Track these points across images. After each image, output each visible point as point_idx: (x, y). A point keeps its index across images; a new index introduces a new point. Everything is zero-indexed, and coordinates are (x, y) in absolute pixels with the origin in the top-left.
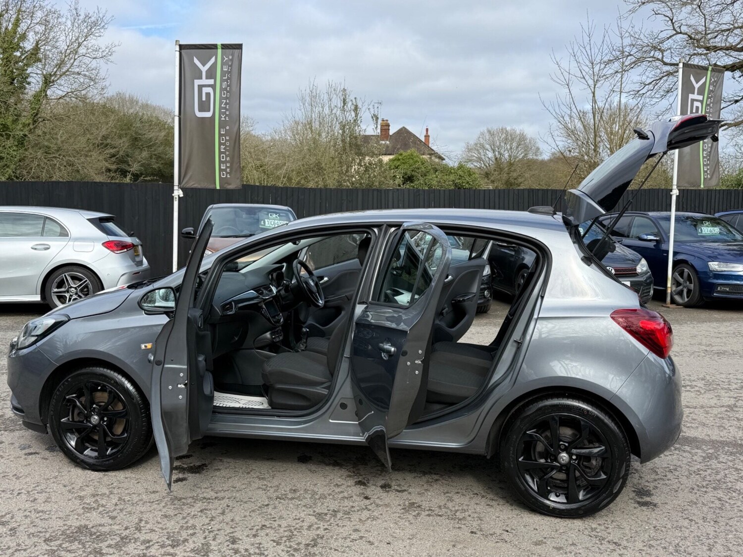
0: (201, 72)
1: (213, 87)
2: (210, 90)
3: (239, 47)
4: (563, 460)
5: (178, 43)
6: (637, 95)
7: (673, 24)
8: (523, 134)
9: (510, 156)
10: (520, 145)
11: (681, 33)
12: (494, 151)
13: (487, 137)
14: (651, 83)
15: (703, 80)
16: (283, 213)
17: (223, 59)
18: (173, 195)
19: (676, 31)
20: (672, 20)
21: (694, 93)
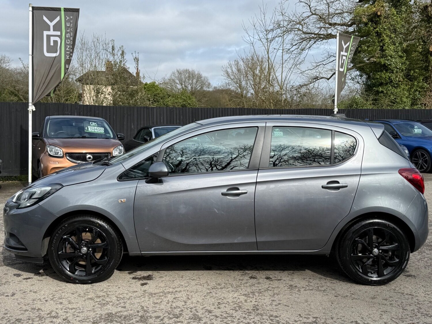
0: (49, 26)
1: (60, 37)
2: (58, 39)
3: (77, 10)
4: (376, 253)
5: (31, 5)
6: (289, 52)
7: (310, 8)
8: (199, 74)
9: (192, 88)
10: (198, 81)
11: (315, 14)
12: (182, 84)
13: (177, 75)
14: (296, 44)
15: (348, 44)
16: (99, 122)
17: (65, 18)
18: (28, 109)
19: (312, 13)
20: (309, 6)
21: (343, 52)
